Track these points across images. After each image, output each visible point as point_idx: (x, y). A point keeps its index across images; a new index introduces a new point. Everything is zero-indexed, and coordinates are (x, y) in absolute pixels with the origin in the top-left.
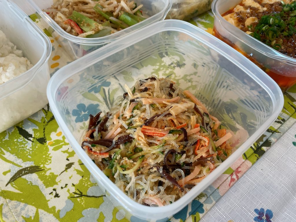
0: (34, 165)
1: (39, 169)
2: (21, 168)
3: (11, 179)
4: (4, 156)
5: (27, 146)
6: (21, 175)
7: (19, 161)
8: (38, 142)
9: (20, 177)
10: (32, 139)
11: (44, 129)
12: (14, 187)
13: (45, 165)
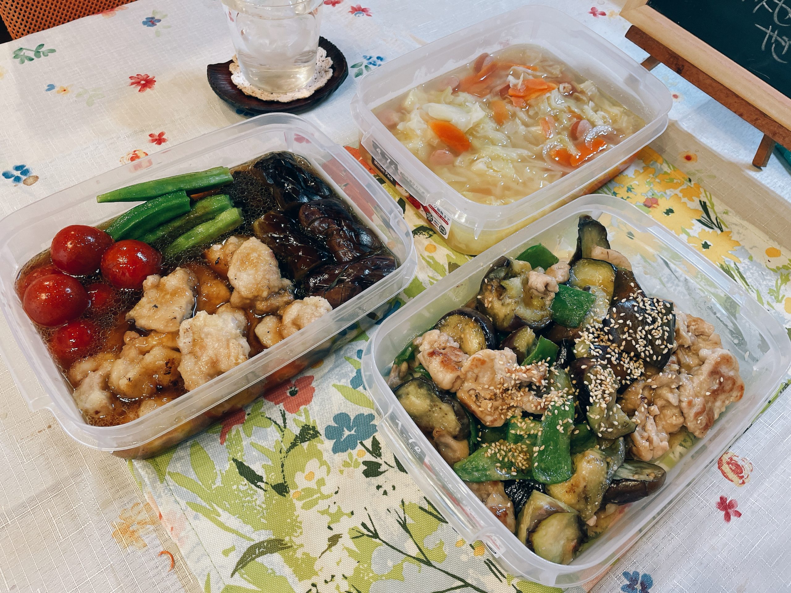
0: (273, 537)
1: (282, 544)
2: (252, 543)
3: (238, 564)
4: (219, 518)
5: (256, 499)
6: (254, 556)
7: (247, 529)
8: (274, 492)
9: (253, 559)
10: (263, 485)
11: (283, 466)
12: (245, 579)
13: (293, 538)
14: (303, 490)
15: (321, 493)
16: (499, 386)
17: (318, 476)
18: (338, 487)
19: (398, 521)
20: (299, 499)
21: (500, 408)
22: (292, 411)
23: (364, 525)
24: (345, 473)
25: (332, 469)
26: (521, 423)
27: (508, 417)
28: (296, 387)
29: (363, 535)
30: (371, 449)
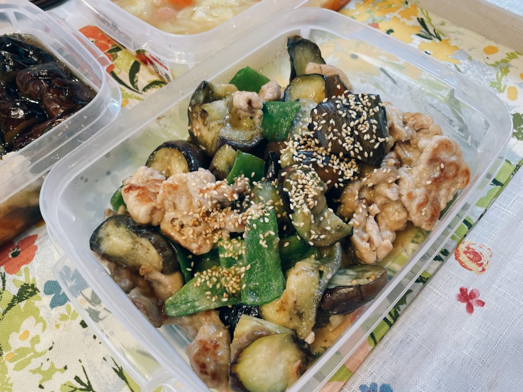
14: (17, 351)
15: (35, 352)
16: (198, 210)
17: (32, 334)
18: (53, 343)
19: (114, 369)
20: (12, 361)
21: (204, 233)
22: (11, 272)
23: (77, 379)
24: (61, 327)
25: (48, 325)
26: (227, 245)
27: (215, 241)
28: (18, 248)
29: (76, 389)
30: (90, 298)
